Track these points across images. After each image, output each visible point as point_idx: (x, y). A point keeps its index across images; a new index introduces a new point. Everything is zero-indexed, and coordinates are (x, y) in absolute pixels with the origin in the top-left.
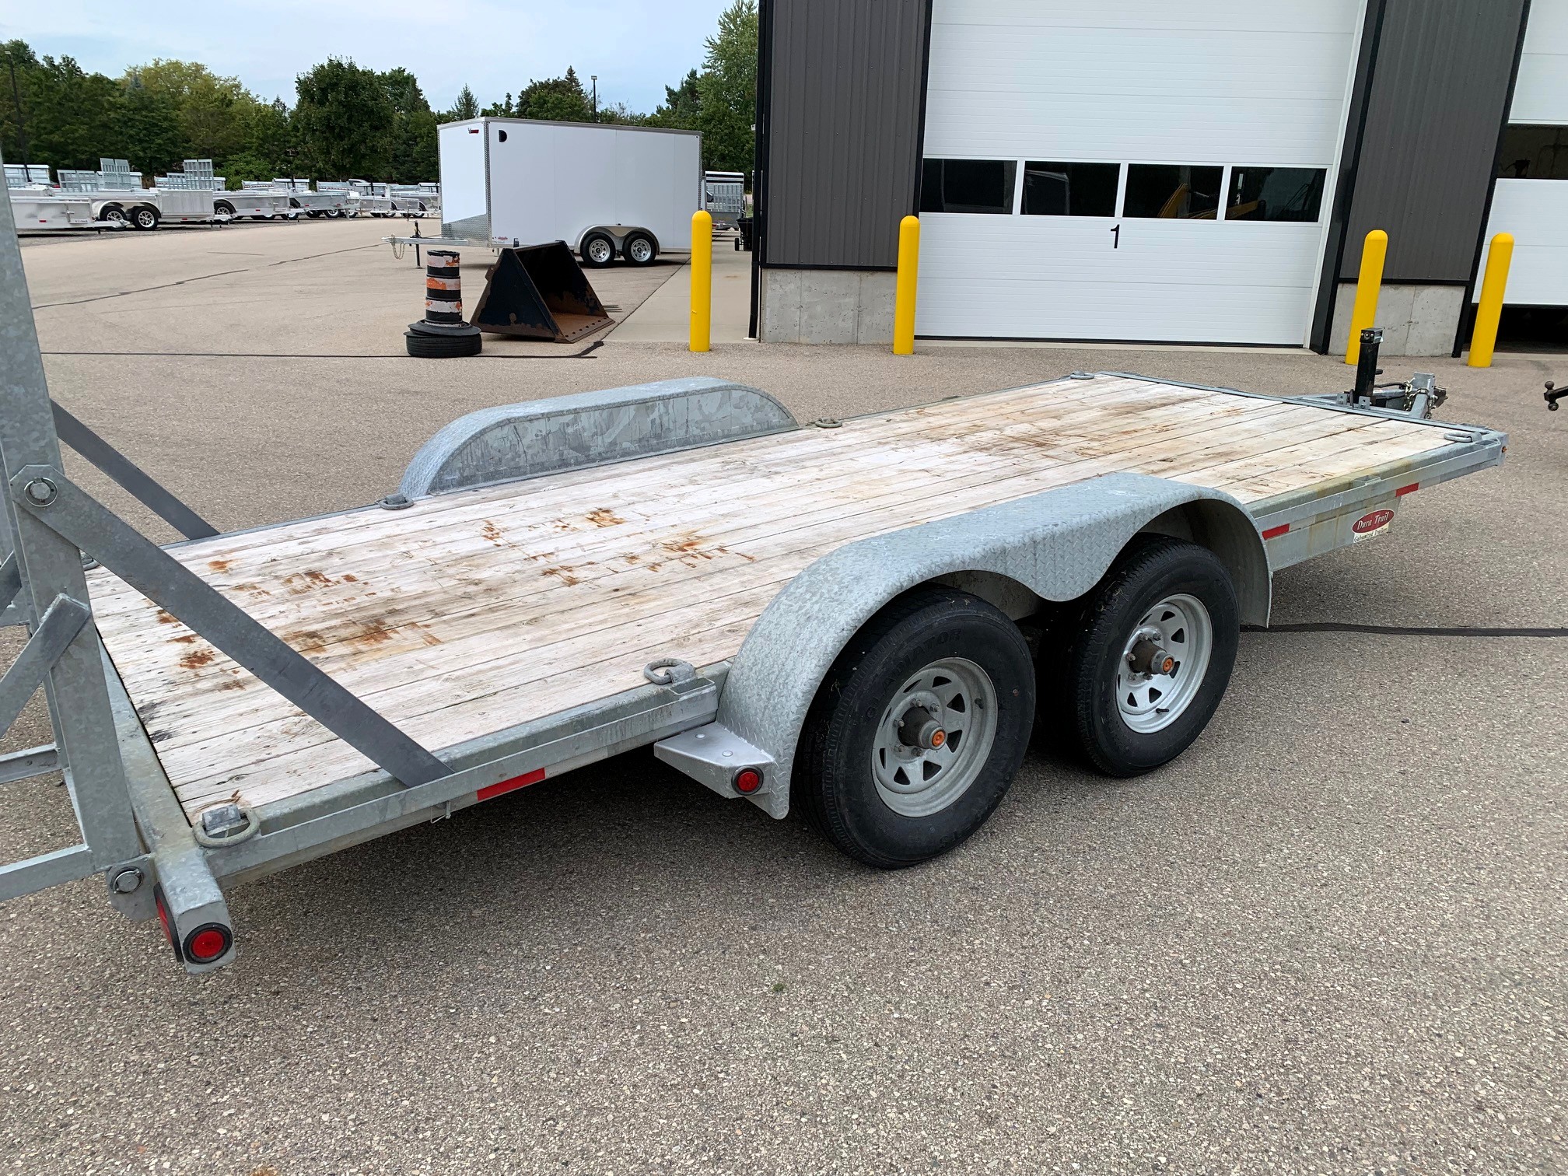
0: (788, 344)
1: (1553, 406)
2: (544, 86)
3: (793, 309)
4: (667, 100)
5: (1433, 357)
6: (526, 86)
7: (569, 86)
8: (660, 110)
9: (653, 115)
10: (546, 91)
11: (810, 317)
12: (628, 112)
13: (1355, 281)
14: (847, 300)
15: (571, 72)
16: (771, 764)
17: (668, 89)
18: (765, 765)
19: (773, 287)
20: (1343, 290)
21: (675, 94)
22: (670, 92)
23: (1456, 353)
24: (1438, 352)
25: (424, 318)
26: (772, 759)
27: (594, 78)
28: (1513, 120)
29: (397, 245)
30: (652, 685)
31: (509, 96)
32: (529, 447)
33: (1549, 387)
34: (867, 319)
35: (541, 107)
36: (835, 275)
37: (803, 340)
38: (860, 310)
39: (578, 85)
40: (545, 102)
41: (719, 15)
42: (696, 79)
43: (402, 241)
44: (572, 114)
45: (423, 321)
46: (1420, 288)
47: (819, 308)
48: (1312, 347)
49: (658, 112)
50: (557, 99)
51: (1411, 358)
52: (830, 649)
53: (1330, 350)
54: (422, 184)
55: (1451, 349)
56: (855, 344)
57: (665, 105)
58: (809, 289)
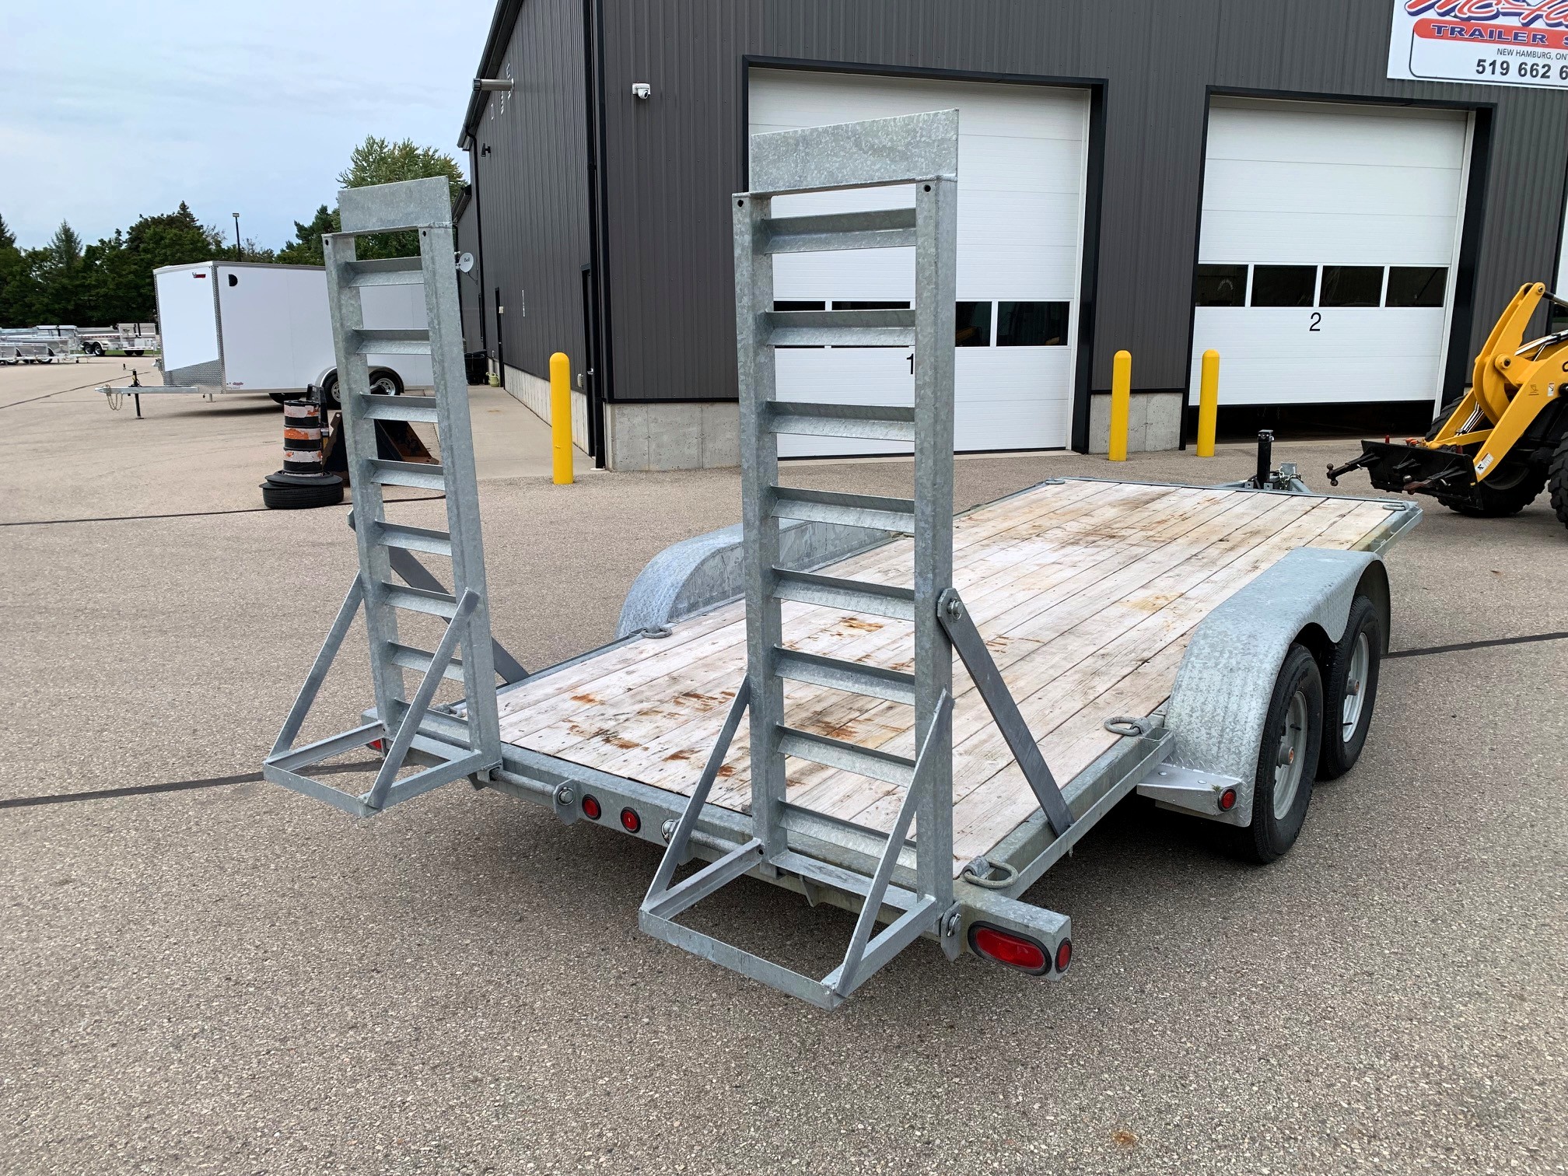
0: (637, 472)
1: (1334, 483)
2: (157, 222)
3: (641, 440)
4: (297, 236)
5: (1166, 450)
6: (135, 221)
7: (183, 220)
8: (290, 246)
9: (283, 251)
10: (162, 226)
11: (658, 446)
12: (258, 249)
13: (1109, 392)
14: (690, 429)
15: (183, 207)
16: (1240, 784)
17: (297, 224)
18: (1237, 786)
19: (622, 420)
20: (1096, 401)
21: (306, 229)
22: (300, 228)
23: (1182, 447)
24: (1169, 447)
25: (282, 468)
26: (1239, 780)
27: (236, 216)
28: (1203, 259)
29: (113, 395)
30: (1126, 739)
31: (118, 232)
32: (731, 573)
33: (1330, 468)
34: (710, 445)
35: (157, 243)
36: (679, 407)
37: (653, 467)
38: (703, 438)
39: (193, 220)
40: (162, 238)
41: (351, 152)
42: (328, 215)
43: (119, 391)
44: (195, 249)
45: (280, 472)
46: (1150, 396)
47: (665, 438)
48: (1074, 448)
49: (288, 248)
50: (175, 235)
51: (1151, 452)
52: (1268, 690)
53: (1090, 450)
54: (41, 327)
55: (1177, 444)
56: (700, 468)
57: (296, 241)
58: (655, 421)
